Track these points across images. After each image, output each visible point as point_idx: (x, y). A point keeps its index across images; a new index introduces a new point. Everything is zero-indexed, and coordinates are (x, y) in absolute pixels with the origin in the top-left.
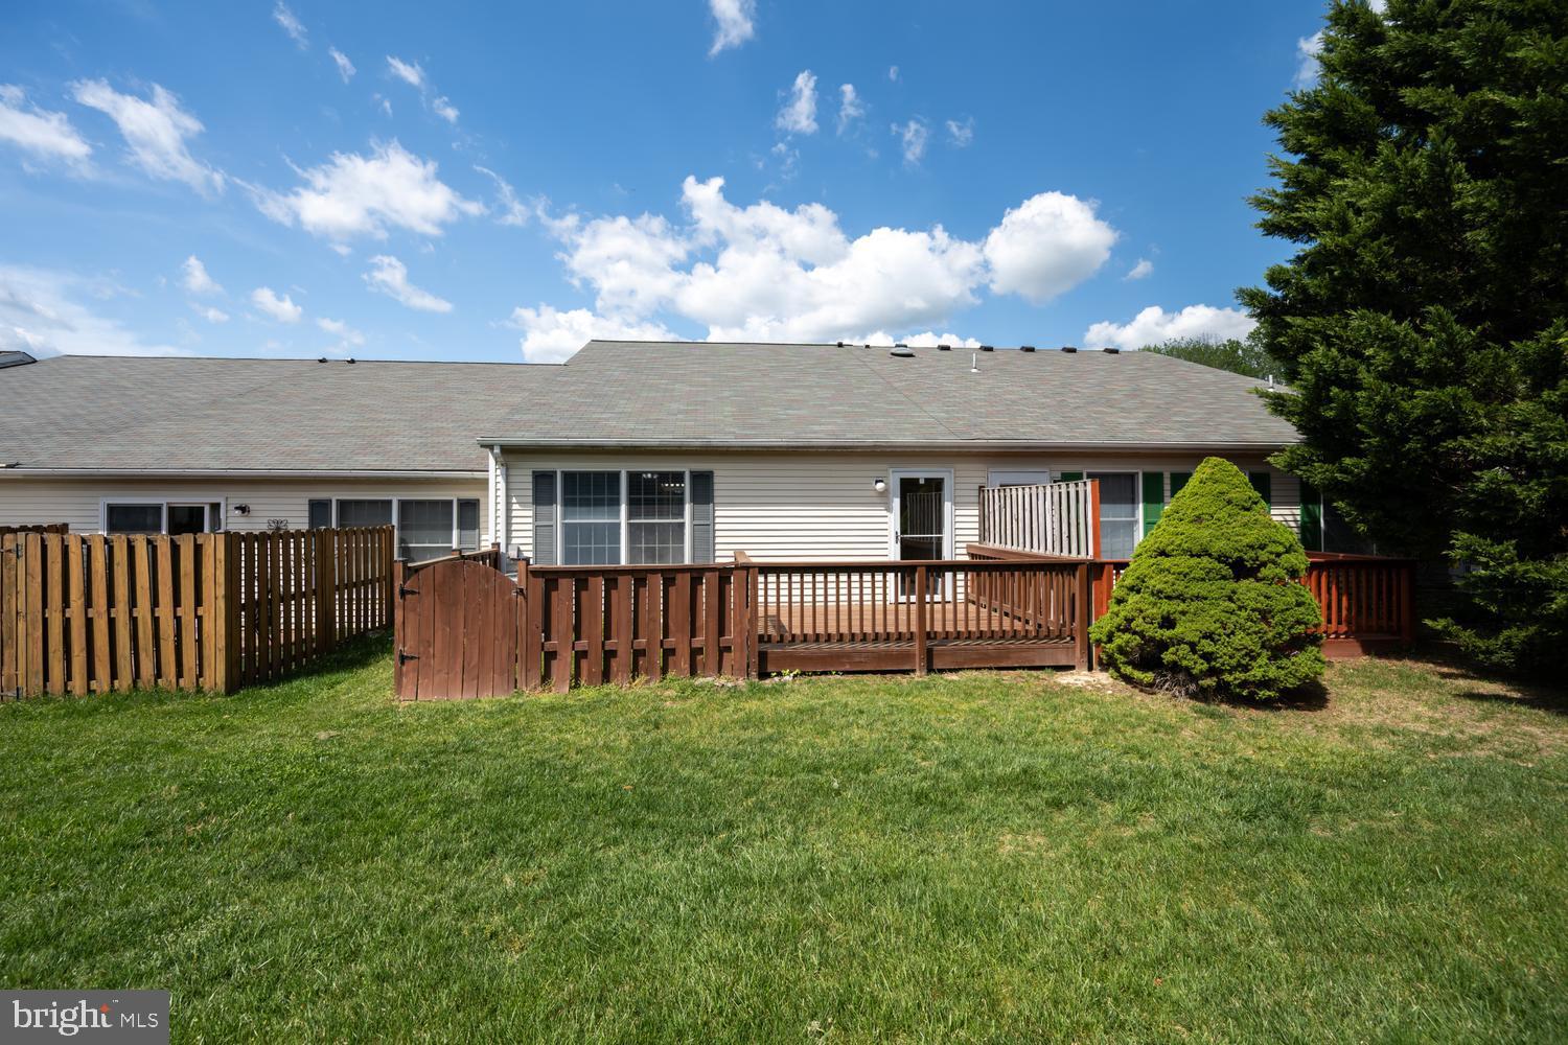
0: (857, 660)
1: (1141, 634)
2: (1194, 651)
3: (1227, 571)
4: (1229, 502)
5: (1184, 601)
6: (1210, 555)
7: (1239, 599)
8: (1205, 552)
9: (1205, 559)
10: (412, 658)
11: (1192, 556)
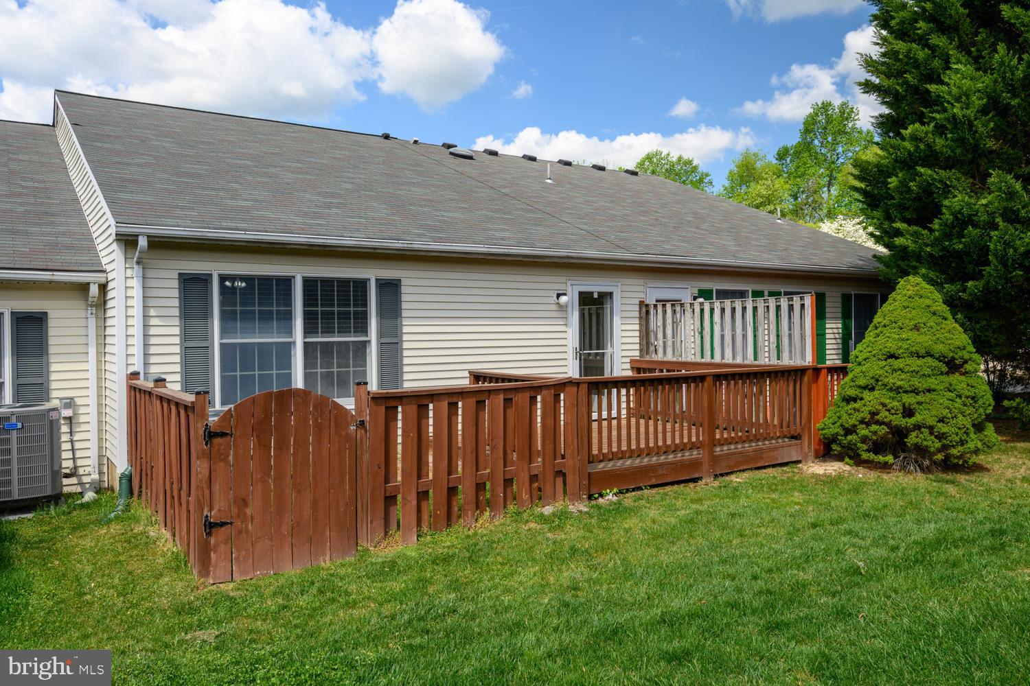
0: (660, 472)
1: (888, 424)
2: (931, 433)
3: (944, 369)
4: (934, 314)
5: (917, 394)
6: (932, 356)
7: (955, 390)
8: (929, 354)
9: (929, 360)
10: (223, 524)
11: (919, 357)
